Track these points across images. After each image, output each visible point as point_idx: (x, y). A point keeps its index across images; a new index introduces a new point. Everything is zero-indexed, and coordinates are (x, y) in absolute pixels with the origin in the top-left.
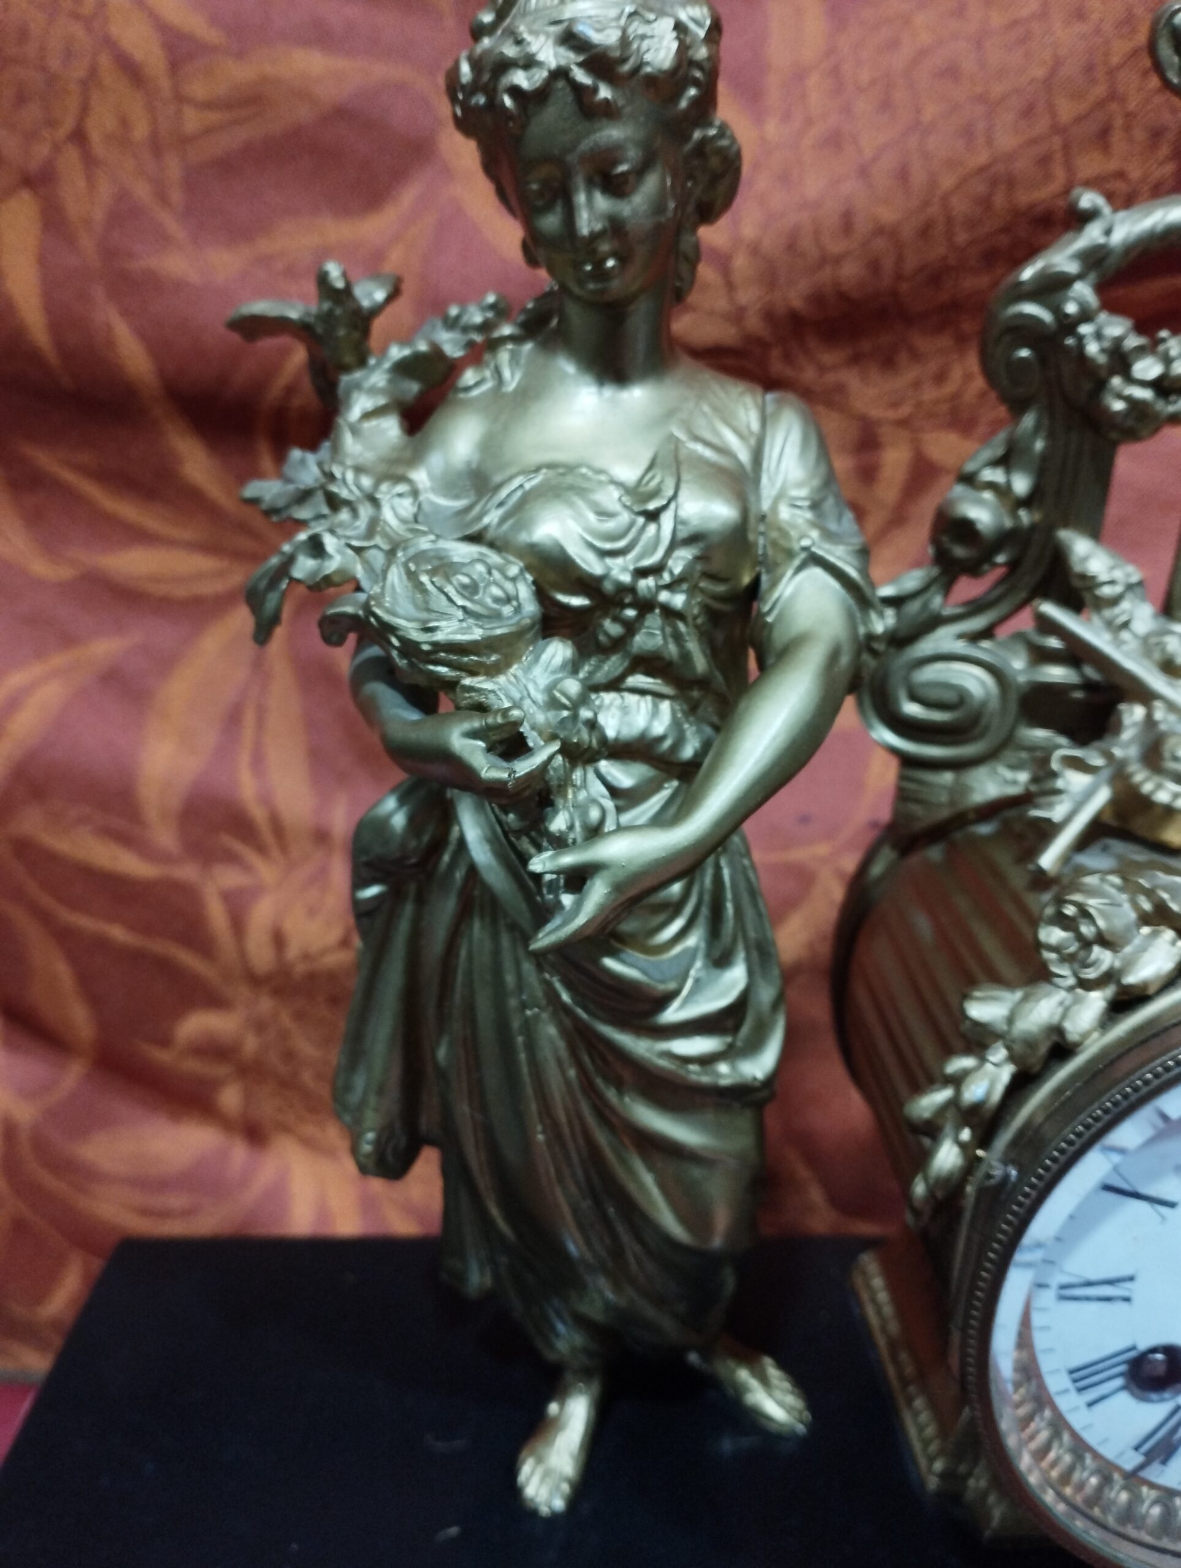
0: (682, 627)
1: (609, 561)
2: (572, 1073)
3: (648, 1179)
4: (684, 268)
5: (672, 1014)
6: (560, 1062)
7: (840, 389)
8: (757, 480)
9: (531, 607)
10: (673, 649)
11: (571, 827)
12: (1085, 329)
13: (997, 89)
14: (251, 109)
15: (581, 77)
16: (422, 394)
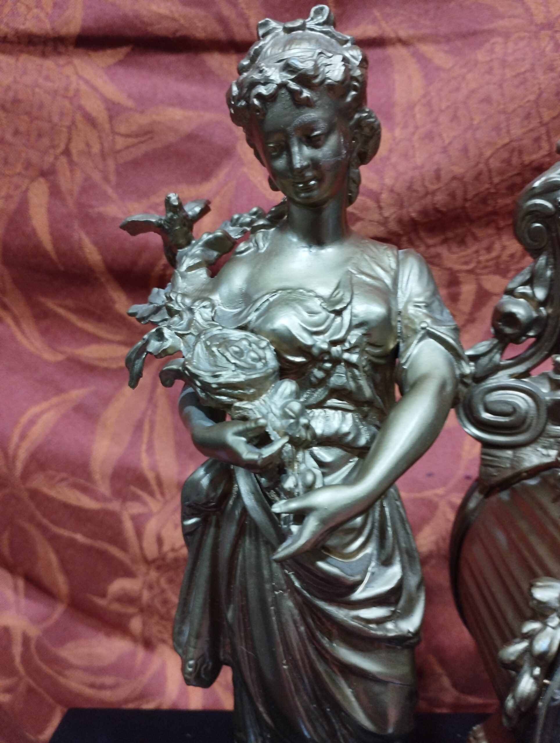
0: (356, 372)
1: (315, 337)
2: (302, 629)
3: (349, 692)
4: (353, 186)
5: (359, 594)
6: (295, 622)
7: (438, 255)
8: (396, 293)
9: (273, 363)
10: (352, 385)
11: (296, 486)
13: (511, 107)
14: (148, 136)
15: (293, 86)
16: (219, 257)
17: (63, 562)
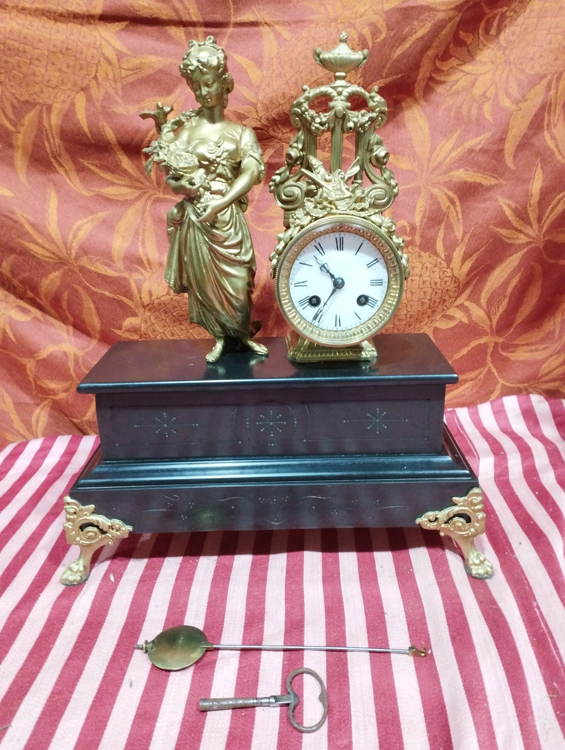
0: (226, 168)
1: (211, 155)
2: (210, 257)
3: (226, 282)
4: (225, 101)
5: (226, 243)
6: (207, 254)
8: (240, 141)
9: (197, 163)
10: (224, 172)
12: (306, 113)
14: (138, 70)
15: (201, 67)
16: (177, 128)
17: (97, 308)
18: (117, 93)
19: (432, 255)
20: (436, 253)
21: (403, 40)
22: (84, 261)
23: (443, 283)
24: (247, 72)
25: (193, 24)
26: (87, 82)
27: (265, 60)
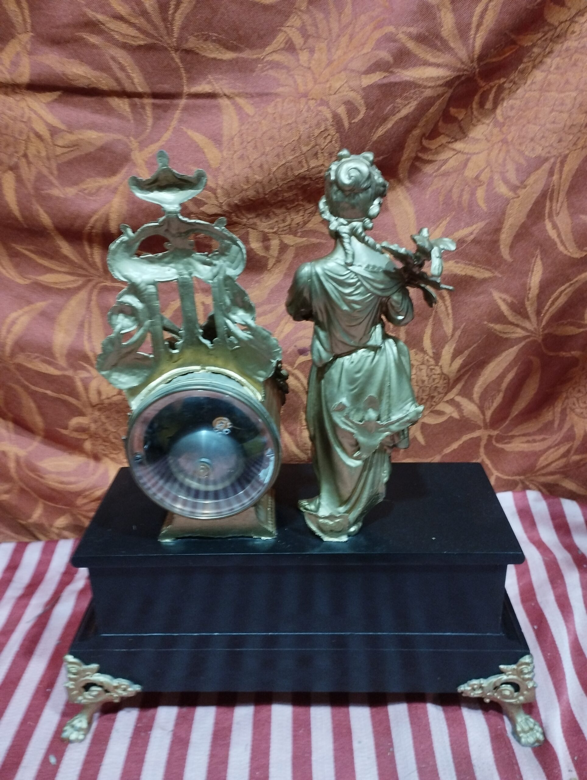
13: (285, 143)
14: (76, 147)
18: (52, 174)
19: (419, 352)
20: (423, 351)
21: (385, 119)
22: (21, 359)
23: (431, 380)
24: (204, 152)
25: (140, 95)
26: (15, 160)
27: (225, 139)
